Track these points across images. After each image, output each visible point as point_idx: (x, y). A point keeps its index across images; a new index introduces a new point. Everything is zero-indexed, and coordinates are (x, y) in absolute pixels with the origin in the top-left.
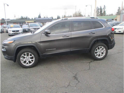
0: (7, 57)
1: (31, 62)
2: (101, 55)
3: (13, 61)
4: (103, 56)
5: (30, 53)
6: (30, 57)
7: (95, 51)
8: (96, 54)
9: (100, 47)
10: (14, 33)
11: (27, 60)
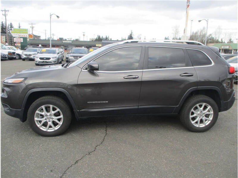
0: (9, 111)
1: (57, 124)
2: (206, 120)
3: (20, 119)
4: (209, 122)
5: (51, 106)
6: (53, 112)
7: (191, 116)
8: (193, 122)
9: (198, 105)
10: (42, 61)
11: (48, 120)
